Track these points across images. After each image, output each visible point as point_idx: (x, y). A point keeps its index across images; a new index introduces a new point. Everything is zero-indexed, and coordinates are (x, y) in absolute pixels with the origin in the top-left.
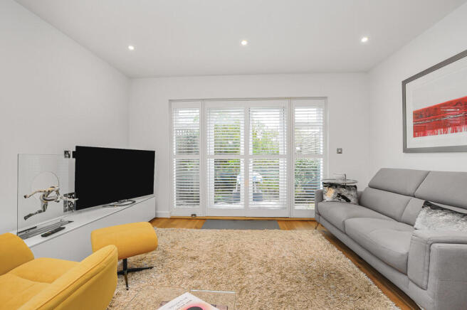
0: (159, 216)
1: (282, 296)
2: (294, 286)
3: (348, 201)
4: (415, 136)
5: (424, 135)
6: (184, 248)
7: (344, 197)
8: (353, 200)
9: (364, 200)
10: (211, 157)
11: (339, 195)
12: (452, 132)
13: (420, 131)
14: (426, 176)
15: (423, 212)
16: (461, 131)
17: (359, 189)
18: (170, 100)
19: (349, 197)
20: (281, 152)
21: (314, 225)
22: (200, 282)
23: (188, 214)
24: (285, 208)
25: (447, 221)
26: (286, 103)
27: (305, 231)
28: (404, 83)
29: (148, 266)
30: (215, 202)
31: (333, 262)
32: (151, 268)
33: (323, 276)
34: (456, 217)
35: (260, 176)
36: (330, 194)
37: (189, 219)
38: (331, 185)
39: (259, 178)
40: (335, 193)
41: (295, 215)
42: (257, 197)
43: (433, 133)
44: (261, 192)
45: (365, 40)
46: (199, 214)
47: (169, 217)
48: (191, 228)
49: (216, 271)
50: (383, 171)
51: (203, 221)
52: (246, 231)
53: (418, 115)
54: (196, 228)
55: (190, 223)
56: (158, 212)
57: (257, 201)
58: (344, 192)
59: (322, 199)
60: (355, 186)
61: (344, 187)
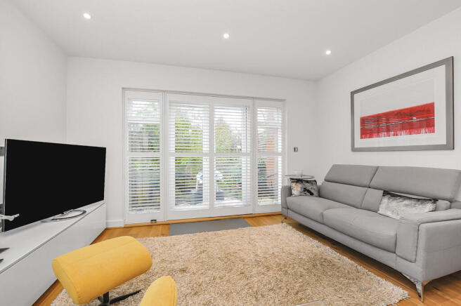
0: (110, 227)
1: (297, 293)
2: (301, 280)
3: (312, 194)
4: (362, 138)
5: (371, 137)
6: (163, 261)
7: (309, 191)
8: (315, 193)
9: (323, 193)
10: (172, 155)
11: (305, 189)
12: (394, 135)
13: (366, 133)
14: (377, 170)
15: (386, 200)
16: (401, 135)
17: (319, 183)
18: (123, 88)
19: (312, 191)
20: (244, 150)
21: (279, 218)
22: (207, 296)
23: (147, 220)
24: (250, 205)
25: (406, 205)
26: (249, 102)
27: (276, 225)
28: (353, 93)
29: (131, 291)
30: (176, 204)
31: (316, 251)
32: (138, 292)
33: (317, 265)
34: (413, 202)
35: (221, 175)
36: (297, 189)
37: (149, 226)
38: (298, 181)
39: (220, 176)
40: (301, 188)
41: (258, 211)
42: (220, 196)
43: (378, 136)
44: (222, 191)
45: (328, 52)
46: (160, 219)
47: (123, 226)
48: (158, 236)
49: (218, 280)
50: (335, 167)
51: (166, 227)
52: (220, 232)
53: (363, 120)
54: (163, 235)
55: (153, 231)
56: (109, 221)
57: (221, 199)
58: (309, 186)
59: (291, 194)
60: (315, 181)
61: (307, 182)
